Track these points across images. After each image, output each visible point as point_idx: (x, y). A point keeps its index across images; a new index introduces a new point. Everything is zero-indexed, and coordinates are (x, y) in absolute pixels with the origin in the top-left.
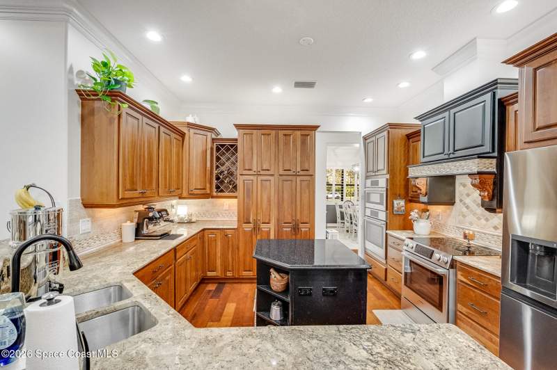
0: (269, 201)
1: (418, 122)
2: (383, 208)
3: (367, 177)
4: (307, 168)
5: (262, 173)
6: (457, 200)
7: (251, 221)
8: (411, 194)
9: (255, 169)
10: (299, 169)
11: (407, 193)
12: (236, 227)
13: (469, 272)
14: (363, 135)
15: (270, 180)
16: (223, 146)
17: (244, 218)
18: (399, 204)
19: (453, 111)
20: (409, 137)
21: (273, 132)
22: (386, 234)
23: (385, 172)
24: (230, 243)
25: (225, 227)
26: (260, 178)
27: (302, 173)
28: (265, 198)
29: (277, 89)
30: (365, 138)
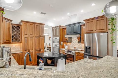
0: (33, 43)
1: (66, 26)
2: (59, 44)
3: (53, 37)
4: (42, 34)
5: (30, 35)
6: (72, 42)
7: (27, 49)
8: (64, 41)
9: (28, 34)
10: (40, 35)
11: (63, 40)
12: (22, 52)
13: (78, 53)
14: (52, 27)
15: (33, 38)
16: (15, 26)
17: (25, 49)
18: (62, 43)
19: (73, 25)
20: (63, 29)
21: (34, 24)
22: (60, 49)
23: (59, 36)
24: (20, 57)
25: (18, 52)
26: (30, 37)
27: (41, 36)
28: (31, 43)
29: (35, 13)
30: (53, 28)
